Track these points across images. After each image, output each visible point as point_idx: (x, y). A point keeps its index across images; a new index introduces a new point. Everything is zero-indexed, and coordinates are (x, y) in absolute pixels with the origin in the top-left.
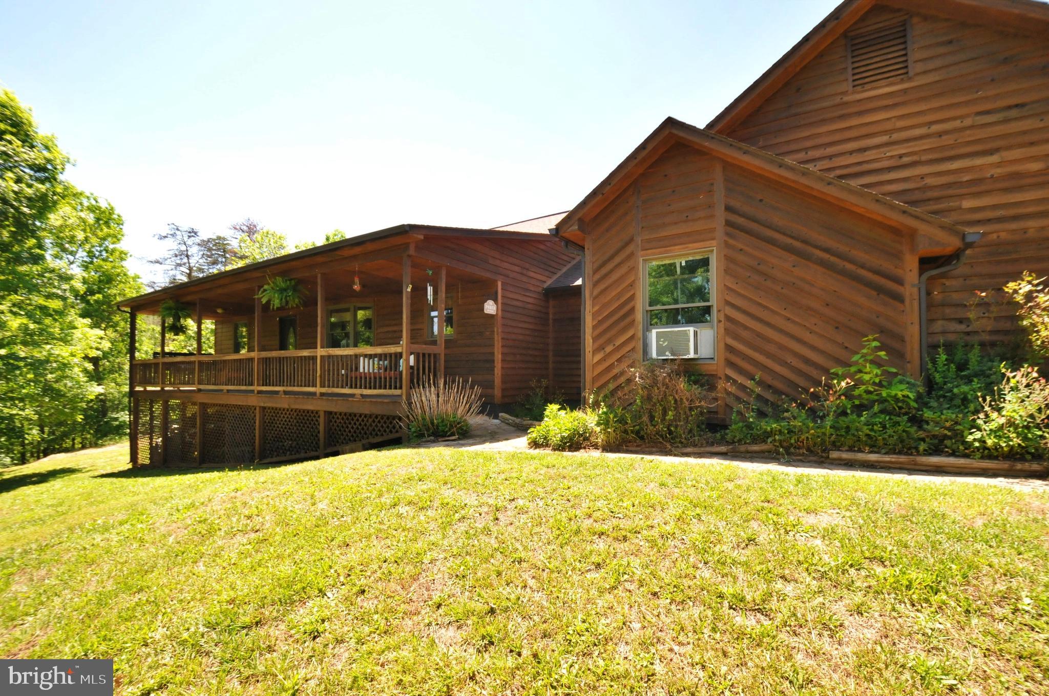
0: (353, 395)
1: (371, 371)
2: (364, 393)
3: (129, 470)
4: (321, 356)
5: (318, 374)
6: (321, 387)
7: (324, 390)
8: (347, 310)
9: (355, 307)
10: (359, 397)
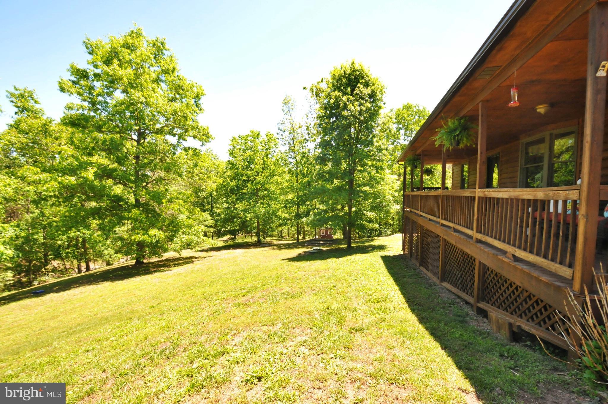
0: (504, 252)
1: (560, 210)
2: (517, 254)
3: (400, 255)
4: (479, 198)
5: (475, 217)
6: (477, 232)
7: (479, 236)
8: (541, 141)
9: (551, 135)
10: (511, 256)
